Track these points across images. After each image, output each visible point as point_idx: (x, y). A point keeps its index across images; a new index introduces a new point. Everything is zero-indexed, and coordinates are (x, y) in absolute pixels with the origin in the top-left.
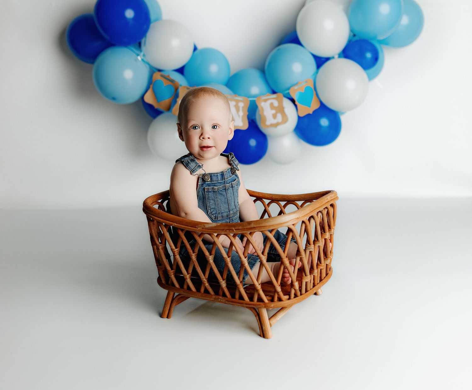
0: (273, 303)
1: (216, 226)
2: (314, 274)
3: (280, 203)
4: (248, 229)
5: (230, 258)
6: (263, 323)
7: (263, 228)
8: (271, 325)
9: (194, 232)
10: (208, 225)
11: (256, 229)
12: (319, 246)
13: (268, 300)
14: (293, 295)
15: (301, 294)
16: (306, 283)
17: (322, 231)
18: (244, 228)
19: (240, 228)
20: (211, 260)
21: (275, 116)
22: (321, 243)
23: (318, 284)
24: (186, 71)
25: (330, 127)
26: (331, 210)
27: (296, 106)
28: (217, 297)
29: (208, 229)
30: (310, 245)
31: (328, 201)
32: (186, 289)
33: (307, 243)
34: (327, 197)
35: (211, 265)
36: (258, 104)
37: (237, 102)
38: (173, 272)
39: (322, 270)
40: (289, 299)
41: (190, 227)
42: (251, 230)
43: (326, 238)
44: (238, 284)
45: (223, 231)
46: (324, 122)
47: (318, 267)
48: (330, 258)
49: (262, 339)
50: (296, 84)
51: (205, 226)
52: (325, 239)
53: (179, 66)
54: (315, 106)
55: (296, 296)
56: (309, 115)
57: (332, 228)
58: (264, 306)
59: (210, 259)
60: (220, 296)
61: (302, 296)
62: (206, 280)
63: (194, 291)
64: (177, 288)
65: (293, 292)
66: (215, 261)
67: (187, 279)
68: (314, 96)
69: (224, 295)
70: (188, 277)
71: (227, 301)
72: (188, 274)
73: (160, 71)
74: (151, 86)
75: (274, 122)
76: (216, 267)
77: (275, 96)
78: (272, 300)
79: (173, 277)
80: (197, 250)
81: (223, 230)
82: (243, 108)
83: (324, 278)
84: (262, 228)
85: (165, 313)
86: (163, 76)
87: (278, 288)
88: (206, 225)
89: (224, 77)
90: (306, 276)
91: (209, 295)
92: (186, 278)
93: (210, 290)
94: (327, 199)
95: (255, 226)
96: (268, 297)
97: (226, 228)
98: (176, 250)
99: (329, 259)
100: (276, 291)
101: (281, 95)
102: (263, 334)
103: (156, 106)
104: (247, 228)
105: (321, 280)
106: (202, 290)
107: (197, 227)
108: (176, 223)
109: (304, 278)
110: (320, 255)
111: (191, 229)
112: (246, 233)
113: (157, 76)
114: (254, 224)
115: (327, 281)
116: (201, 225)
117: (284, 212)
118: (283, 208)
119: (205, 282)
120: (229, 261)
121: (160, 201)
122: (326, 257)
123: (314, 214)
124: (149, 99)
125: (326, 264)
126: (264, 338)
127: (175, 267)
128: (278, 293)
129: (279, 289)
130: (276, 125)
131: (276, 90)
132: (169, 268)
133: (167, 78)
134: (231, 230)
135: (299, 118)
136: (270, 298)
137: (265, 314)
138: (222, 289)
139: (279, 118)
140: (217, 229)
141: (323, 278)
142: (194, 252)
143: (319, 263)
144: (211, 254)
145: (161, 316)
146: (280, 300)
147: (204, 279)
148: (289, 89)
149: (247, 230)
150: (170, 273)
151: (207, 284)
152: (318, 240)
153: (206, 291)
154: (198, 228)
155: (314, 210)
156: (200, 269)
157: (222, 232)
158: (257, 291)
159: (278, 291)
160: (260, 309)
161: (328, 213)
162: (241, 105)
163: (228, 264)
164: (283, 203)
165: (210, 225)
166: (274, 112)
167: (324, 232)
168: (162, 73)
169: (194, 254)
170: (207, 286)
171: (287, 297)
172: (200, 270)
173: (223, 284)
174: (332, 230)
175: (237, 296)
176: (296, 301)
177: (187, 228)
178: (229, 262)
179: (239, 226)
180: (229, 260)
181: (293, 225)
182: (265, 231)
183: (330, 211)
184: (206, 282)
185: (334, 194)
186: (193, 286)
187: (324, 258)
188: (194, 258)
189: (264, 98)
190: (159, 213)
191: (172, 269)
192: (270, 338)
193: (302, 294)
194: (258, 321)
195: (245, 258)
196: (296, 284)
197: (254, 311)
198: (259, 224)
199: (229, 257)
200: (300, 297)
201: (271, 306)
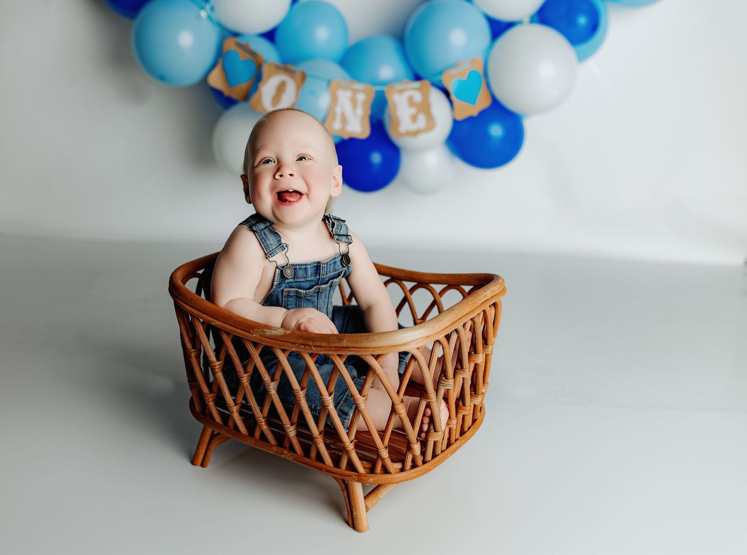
0: (372, 475)
1: (283, 335)
2: (450, 426)
3: (404, 285)
4: (336, 348)
5: (304, 391)
6: (353, 504)
7: (362, 350)
8: (367, 509)
9: (247, 340)
10: (269, 331)
11: (350, 351)
12: (463, 378)
13: (364, 468)
14: (409, 463)
15: (424, 462)
16: (435, 443)
17: (472, 349)
18: (330, 345)
19: (323, 344)
20: (272, 390)
21: (414, 119)
22: (467, 374)
23: (456, 440)
24: (278, 37)
25: (505, 139)
26: (491, 313)
27: (451, 102)
28: (281, 449)
29: (270, 339)
30: (446, 378)
31: (487, 298)
32: (232, 428)
33: (442, 375)
34: (485, 293)
35: (273, 399)
36: (388, 96)
37: (355, 91)
38: (213, 397)
39: (466, 417)
40: (402, 470)
41: (240, 331)
42: (343, 351)
43: (477, 362)
44: (315, 436)
45: (294, 345)
46: (496, 131)
47: (460, 411)
48: (482, 396)
49: (350, 531)
50: (454, 66)
51: (264, 332)
52: (476, 365)
53: (266, 27)
54: (482, 103)
55: (414, 465)
56: (470, 119)
57: (489, 343)
58: (356, 479)
59: (271, 387)
60: (285, 448)
61: (426, 465)
62: (263, 420)
63: (243, 432)
64: (217, 423)
65: (409, 458)
66: (279, 391)
67: (233, 413)
68: (483, 88)
69: (292, 449)
70: (234, 410)
71: (296, 460)
72: (236, 405)
73: (236, 35)
74: (221, 61)
75: (414, 127)
76: (280, 401)
77: (417, 84)
78: (372, 471)
79: (211, 404)
80: (250, 369)
81: (295, 343)
82: (364, 103)
83: (469, 428)
84: (360, 351)
85: (198, 459)
86: (239, 45)
87: (384, 452)
88: (266, 330)
89: (337, 48)
90: (435, 431)
91: (267, 444)
92: (232, 411)
93: (270, 437)
94: (486, 296)
95: (349, 345)
96: (365, 463)
97: (300, 341)
98: (218, 363)
99: (479, 396)
100: (379, 456)
101: (426, 83)
102: (352, 523)
103: (227, 92)
104: (334, 347)
105: (462, 433)
106: (257, 434)
107: (252, 332)
108: (219, 321)
109: (431, 435)
110: (464, 392)
111: (242, 334)
112: (333, 355)
113: (230, 44)
114: (347, 341)
115: (473, 435)
116: (259, 329)
117: (410, 300)
118: (408, 294)
119: (261, 424)
120: (302, 396)
121: (201, 272)
122: (475, 393)
123: (459, 326)
124: (216, 80)
125: (475, 405)
126: (355, 529)
127: (215, 389)
128: (383, 460)
129: (385, 454)
130: (415, 133)
131: (421, 73)
132: (205, 390)
133: (245, 48)
134: (307, 345)
135: (456, 123)
136: (368, 465)
137: (358, 490)
138: (289, 438)
139: (422, 121)
140: (285, 340)
141: (466, 429)
142: (246, 372)
143: (461, 403)
144: (273, 380)
145: (193, 462)
146: (386, 471)
147: (260, 417)
148: (441, 73)
149: (337, 351)
150: (207, 398)
151: (265, 427)
152: (462, 368)
153: (263, 437)
154: (252, 334)
155: (459, 319)
156: (254, 400)
157: (292, 347)
158: (347, 452)
159: (383, 457)
160: (349, 482)
161: (485, 319)
162: (361, 97)
163: (299, 402)
164: (409, 285)
165: (273, 332)
166: (413, 111)
167: (475, 353)
168: (239, 40)
169: (245, 375)
170: (264, 431)
171: (398, 466)
172: (255, 402)
173: (291, 432)
174: (490, 347)
175: (313, 454)
176: (414, 475)
177: (236, 332)
178: (302, 399)
179: (323, 342)
180: (301, 394)
181: (418, 348)
182: (366, 355)
183: (489, 317)
184: (264, 423)
185: (499, 285)
186: (243, 425)
187: (471, 394)
188: (245, 381)
189: (399, 87)
190: (192, 299)
191: (211, 392)
192: (363, 531)
193: (427, 462)
194: (345, 499)
195: (330, 395)
196: (417, 448)
197: (341, 482)
198: (357, 343)
199: (302, 389)
200: (422, 468)
201: (369, 481)
